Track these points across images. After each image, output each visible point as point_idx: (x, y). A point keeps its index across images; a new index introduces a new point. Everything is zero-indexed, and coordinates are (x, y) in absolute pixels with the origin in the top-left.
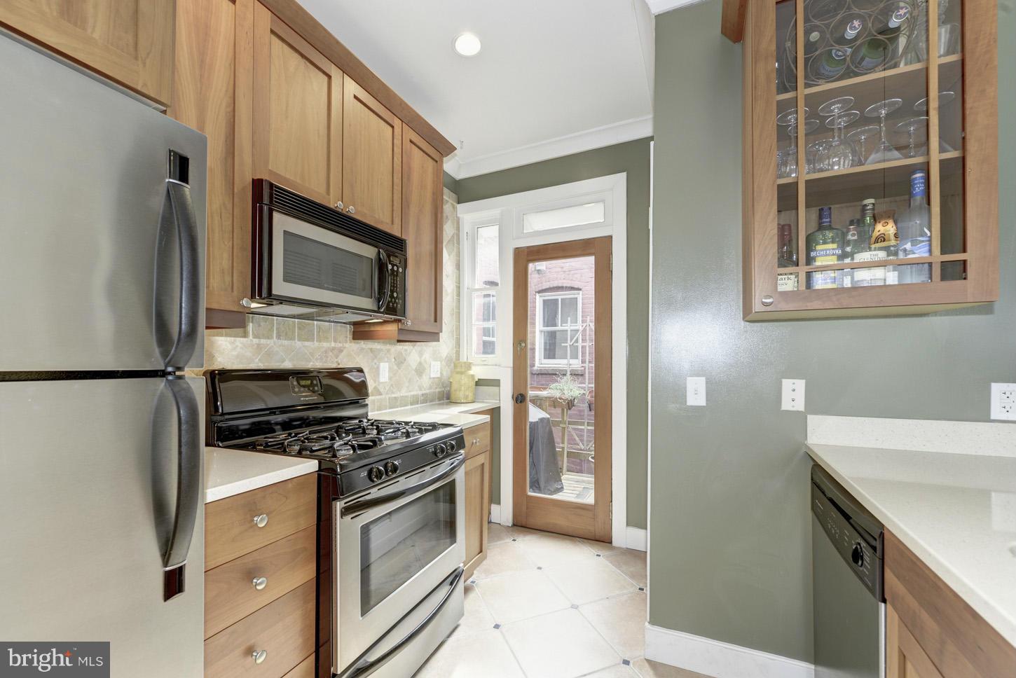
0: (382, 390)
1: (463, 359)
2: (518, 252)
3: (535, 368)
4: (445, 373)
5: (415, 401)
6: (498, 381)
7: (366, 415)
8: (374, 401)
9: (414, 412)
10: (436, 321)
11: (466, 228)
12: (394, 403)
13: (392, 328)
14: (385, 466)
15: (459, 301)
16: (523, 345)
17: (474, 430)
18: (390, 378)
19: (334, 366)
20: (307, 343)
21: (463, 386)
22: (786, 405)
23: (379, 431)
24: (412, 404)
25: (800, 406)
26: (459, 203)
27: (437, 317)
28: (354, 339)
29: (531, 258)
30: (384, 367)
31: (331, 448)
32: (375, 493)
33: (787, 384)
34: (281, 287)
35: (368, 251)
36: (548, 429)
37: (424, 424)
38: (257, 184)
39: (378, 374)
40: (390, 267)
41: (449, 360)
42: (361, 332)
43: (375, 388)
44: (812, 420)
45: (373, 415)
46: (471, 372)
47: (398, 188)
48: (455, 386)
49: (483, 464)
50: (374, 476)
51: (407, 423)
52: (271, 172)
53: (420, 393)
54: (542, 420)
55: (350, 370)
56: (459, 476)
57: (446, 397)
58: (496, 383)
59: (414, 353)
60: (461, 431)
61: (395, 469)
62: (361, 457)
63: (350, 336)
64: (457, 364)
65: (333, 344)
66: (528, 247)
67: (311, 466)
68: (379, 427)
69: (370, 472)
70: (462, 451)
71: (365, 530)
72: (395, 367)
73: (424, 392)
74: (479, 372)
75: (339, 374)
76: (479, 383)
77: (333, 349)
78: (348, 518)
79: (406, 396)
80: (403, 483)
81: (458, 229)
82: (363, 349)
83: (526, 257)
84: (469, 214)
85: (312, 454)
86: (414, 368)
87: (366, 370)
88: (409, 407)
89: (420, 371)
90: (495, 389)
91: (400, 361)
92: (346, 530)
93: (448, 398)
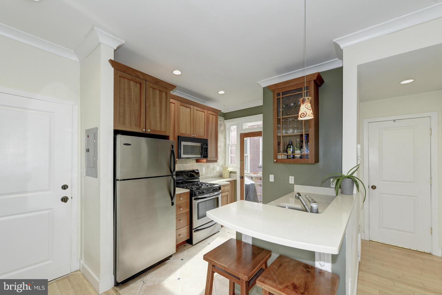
0: (203, 175)
1: (227, 166)
2: (241, 135)
3: (260, 165)
4: (221, 170)
5: (212, 178)
6: (236, 172)
7: (199, 181)
8: (201, 178)
9: (211, 181)
10: (216, 157)
11: (227, 126)
12: (206, 178)
13: (205, 160)
14: (202, 192)
15: (225, 148)
16: (243, 162)
17: (224, 186)
18: (205, 171)
19: (192, 169)
20: (186, 164)
21: (226, 174)
22: (290, 182)
23: (202, 185)
24: (211, 178)
25: (293, 183)
26: (225, 120)
27: (216, 156)
28: (196, 162)
29: (245, 136)
30: (204, 169)
31: (192, 188)
32: (200, 197)
33: (290, 177)
34: (183, 156)
35: (199, 144)
36: (254, 187)
37: (211, 184)
38: (178, 137)
39: (202, 171)
40: (204, 147)
41: (222, 166)
42: (198, 161)
43: (202, 174)
44: (295, 186)
45: (201, 181)
46: (228, 170)
47: (206, 127)
48: (223, 174)
49: (227, 195)
50: (200, 193)
51: (208, 183)
52: (181, 133)
53: (213, 175)
54: (252, 184)
55: (196, 170)
56: (220, 196)
57: (221, 176)
58: (235, 173)
59: (211, 165)
60: (220, 186)
61: (204, 192)
62: (197, 190)
63: (195, 161)
64: (224, 168)
65: (192, 164)
66: (244, 133)
67: (188, 190)
68: (202, 184)
69: (199, 193)
70: (220, 191)
71: (198, 203)
72: (207, 169)
73: (215, 175)
74: (230, 169)
75: (193, 171)
76: (231, 172)
77: (192, 165)
78: (195, 201)
79: (210, 176)
80: (205, 196)
81: (225, 127)
82: (198, 165)
83: (243, 136)
84: (228, 123)
85: (188, 189)
86: (212, 168)
87: (199, 170)
88: (210, 179)
89: (213, 169)
90: (235, 174)
91: (208, 167)
92: (195, 203)
93: (222, 176)
